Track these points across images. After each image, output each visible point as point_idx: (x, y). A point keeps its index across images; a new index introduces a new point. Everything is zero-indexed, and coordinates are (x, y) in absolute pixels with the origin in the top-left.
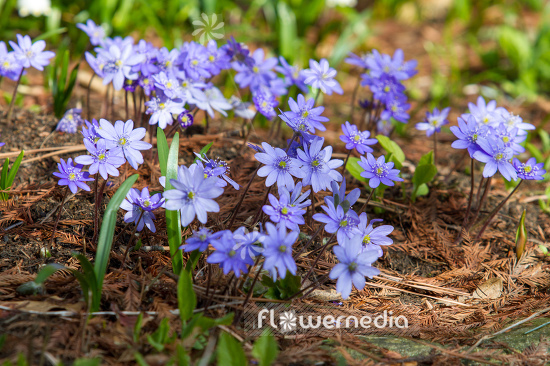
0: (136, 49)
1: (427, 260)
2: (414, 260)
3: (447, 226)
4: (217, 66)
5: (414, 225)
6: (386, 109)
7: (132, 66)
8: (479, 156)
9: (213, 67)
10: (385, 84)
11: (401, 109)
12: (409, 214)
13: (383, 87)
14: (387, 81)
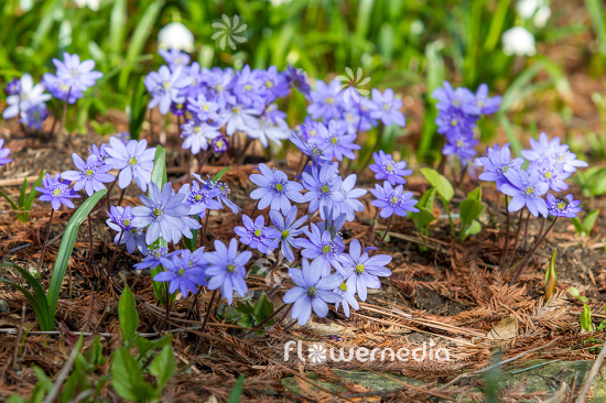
0: (188, 70)
1: (457, 299)
2: (445, 299)
3: (487, 266)
4: (273, 93)
5: (453, 264)
6: (449, 144)
7: (180, 89)
8: (506, 189)
9: (269, 92)
10: (452, 117)
11: (467, 144)
12: (450, 252)
13: (450, 121)
14: (454, 115)
